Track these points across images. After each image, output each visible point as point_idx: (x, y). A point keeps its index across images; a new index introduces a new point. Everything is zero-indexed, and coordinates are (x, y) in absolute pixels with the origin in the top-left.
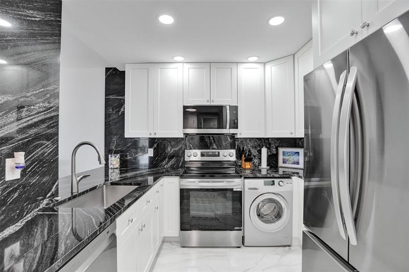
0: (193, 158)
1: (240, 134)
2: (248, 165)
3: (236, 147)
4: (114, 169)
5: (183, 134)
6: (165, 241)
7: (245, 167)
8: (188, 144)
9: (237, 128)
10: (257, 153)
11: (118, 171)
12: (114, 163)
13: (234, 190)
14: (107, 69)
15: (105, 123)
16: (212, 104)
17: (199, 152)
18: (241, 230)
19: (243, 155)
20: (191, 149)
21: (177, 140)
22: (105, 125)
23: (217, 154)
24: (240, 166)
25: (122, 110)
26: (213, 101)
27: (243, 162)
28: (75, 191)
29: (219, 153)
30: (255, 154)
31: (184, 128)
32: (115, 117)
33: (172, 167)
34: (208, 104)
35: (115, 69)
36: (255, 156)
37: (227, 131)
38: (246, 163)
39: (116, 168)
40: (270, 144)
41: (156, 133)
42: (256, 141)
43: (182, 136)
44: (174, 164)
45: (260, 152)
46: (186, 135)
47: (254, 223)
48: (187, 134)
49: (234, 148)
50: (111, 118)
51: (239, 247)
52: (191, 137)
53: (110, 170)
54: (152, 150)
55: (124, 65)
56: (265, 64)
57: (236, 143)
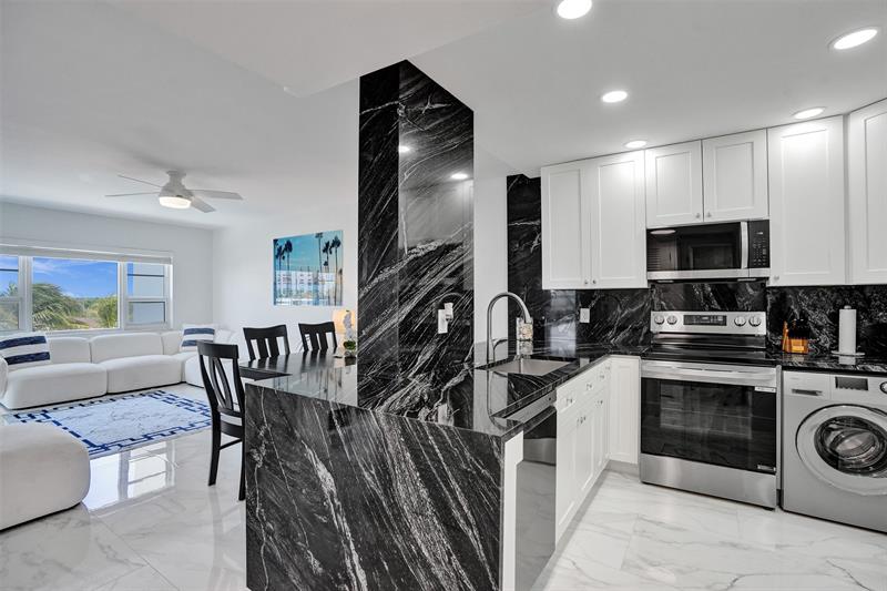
0: (666, 327)
1: (777, 278)
2: (798, 346)
3: (769, 307)
4: (525, 340)
5: (646, 282)
6: (610, 468)
7: (791, 348)
8: (657, 300)
9: (768, 266)
10: (826, 320)
11: (530, 344)
12: (525, 331)
13: (756, 389)
14: (510, 179)
15: (509, 266)
16: (708, 221)
17: (679, 316)
18: (773, 473)
19: (786, 324)
20: (663, 309)
21: (633, 294)
22: (509, 270)
23: (720, 319)
24: (780, 347)
25: (535, 243)
26: (709, 216)
27: (786, 338)
28: (491, 358)
29: (725, 317)
30: (820, 323)
31: (648, 270)
32: (524, 255)
33: (625, 343)
34: (699, 221)
35: (522, 177)
36: (820, 328)
37: (743, 273)
38: (793, 341)
39: (529, 340)
40: (868, 301)
41: (597, 280)
42: (824, 294)
43: (645, 285)
44: (629, 338)
45: (835, 318)
46: (653, 283)
47: (807, 464)
48: (655, 281)
49: (765, 310)
50: (519, 258)
51: (771, 509)
52: (662, 286)
53: (518, 342)
54: (588, 311)
55: (539, 169)
56: (846, 116)
57: (769, 298)
